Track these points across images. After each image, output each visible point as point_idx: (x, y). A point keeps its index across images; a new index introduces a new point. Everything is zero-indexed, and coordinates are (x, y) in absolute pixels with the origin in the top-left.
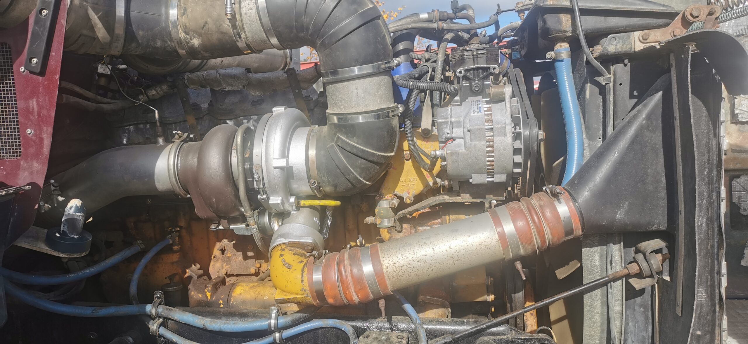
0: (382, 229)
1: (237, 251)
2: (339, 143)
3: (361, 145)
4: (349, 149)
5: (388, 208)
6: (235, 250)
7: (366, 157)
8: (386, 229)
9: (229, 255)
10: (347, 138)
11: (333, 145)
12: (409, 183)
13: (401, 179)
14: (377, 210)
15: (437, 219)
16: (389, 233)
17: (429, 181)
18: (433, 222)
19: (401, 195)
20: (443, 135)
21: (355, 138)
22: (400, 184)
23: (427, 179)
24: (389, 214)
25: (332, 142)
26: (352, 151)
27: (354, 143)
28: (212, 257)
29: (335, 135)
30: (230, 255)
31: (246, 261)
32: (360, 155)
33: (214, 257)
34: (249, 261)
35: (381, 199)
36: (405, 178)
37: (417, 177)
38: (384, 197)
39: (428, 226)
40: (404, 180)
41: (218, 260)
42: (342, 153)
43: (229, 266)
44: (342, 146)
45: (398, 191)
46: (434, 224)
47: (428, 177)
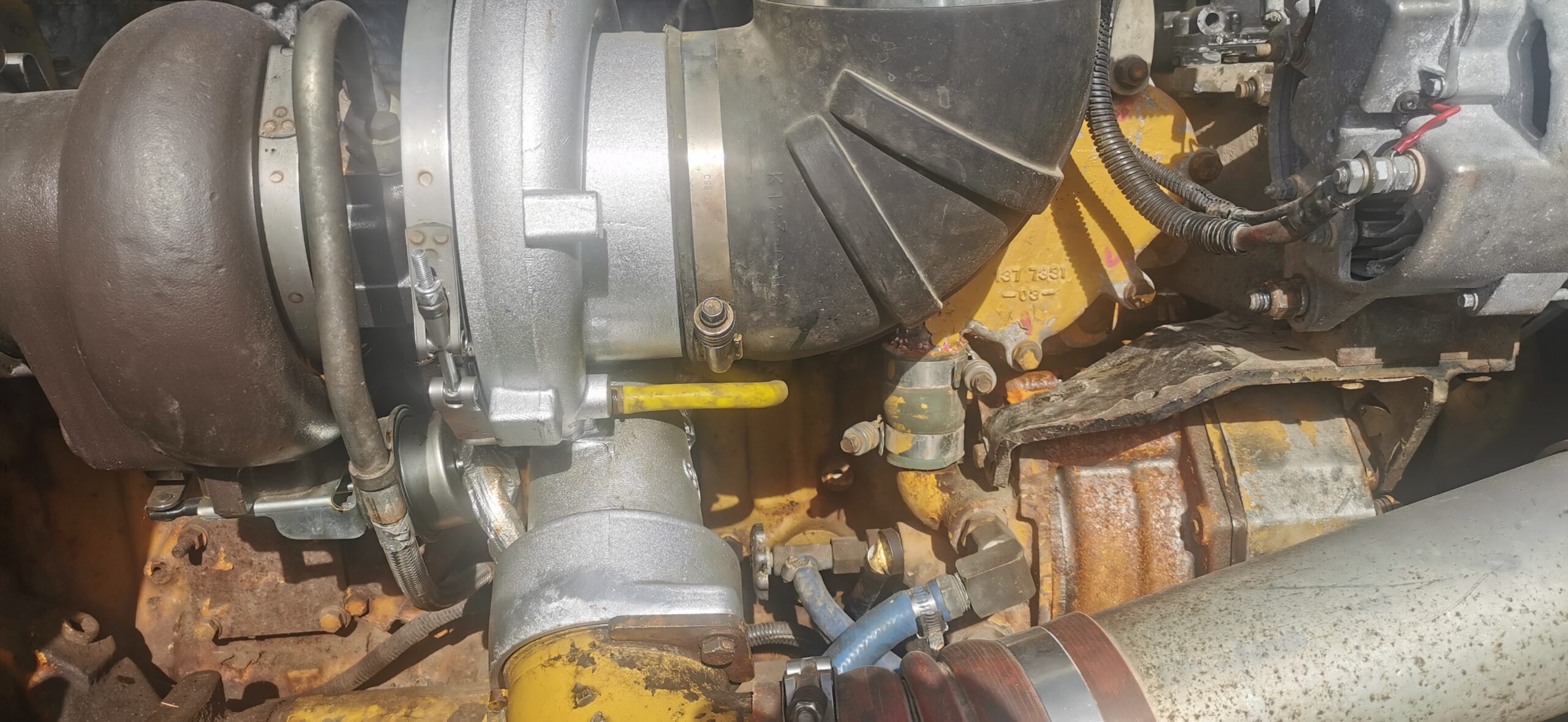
0: (912, 474)
1: (257, 549)
2: (859, 116)
3: (967, 128)
4: (908, 146)
5: (944, 391)
6: (247, 546)
7: (983, 187)
8: (933, 475)
9: (223, 565)
10: (901, 87)
11: (817, 122)
12: (1033, 287)
13: (1001, 269)
14: (901, 400)
15: (1158, 437)
16: (943, 489)
17: (1111, 278)
18: (1144, 447)
19: (997, 337)
20: (1392, 85)
21: (942, 90)
22: (996, 290)
23: (1108, 269)
24: (952, 413)
25: (807, 108)
26: (922, 158)
27: (935, 112)
28: (148, 571)
29: (827, 70)
30: (229, 566)
31: (300, 586)
32: (963, 176)
33: (156, 569)
34: (312, 584)
35: (920, 355)
36: (1017, 268)
37: (1065, 264)
38: (933, 346)
39: (1120, 464)
40: (1013, 277)
41: (172, 581)
42: (867, 166)
43: (226, 606)
44: (875, 131)
45: (984, 321)
46: (1145, 457)
47: (1112, 263)
